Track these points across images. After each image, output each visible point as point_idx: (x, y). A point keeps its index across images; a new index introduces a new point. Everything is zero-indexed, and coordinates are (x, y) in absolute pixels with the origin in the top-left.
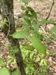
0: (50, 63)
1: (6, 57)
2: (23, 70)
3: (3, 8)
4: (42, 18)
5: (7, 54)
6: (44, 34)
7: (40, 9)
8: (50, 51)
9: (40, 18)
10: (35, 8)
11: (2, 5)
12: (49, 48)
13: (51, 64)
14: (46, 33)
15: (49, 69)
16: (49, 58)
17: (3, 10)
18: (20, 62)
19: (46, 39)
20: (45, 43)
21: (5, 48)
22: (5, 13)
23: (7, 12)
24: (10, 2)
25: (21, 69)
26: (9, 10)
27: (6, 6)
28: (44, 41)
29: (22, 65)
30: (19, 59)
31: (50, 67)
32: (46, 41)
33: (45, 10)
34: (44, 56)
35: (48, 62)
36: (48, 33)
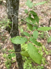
0: (47, 62)
1: (8, 49)
2: (21, 65)
3: (9, 9)
4: (46, 18)
5: (9, 47)
6: (46, 34)
7: (45, 9)
8: (49, 50)
9: (44, 18)
10: (41, 7)
11: (8, 6)
12: (49, 47)
13: (49, 63)
14: (48, 33)
15: (46, 68)
16: (47, 57)
17: (8, 11)
18: (19, 59)
19: (47, 38)
20: (45, 42)
21: (9, 41)
22: (10, 13)
23: (12, 13)
24: (16, 4)
25: (20, 64)
26: (14, 11)
27: (12, 8)
28: (45, 40)
29: (21, 61)
30: (18, 55)
31: (47, 65)
32: (47, 41)
33: (50, 10)
34: (43, 55)
35: (46, 60)
36: (50, 33)
